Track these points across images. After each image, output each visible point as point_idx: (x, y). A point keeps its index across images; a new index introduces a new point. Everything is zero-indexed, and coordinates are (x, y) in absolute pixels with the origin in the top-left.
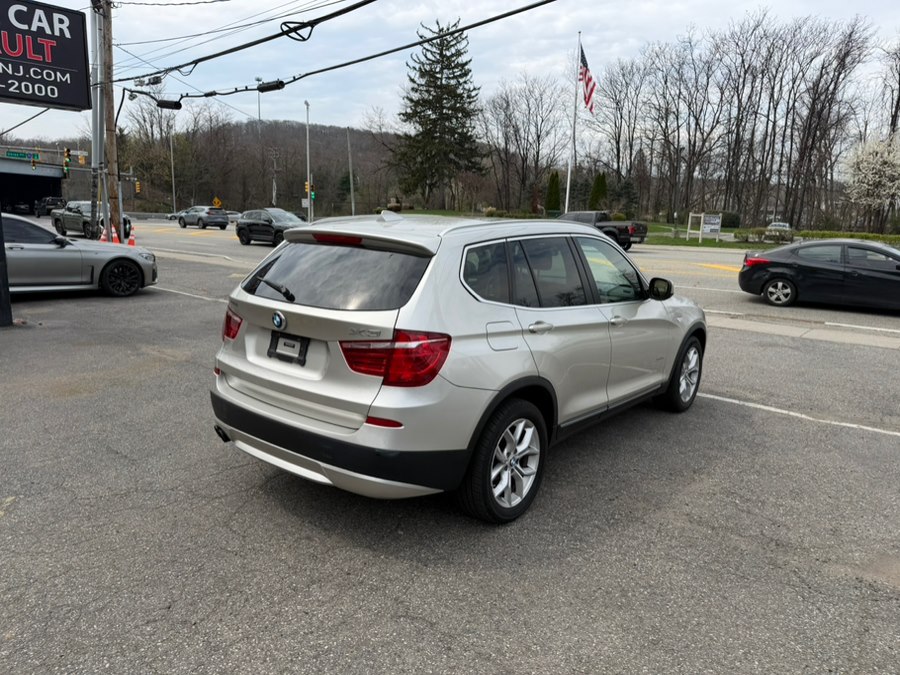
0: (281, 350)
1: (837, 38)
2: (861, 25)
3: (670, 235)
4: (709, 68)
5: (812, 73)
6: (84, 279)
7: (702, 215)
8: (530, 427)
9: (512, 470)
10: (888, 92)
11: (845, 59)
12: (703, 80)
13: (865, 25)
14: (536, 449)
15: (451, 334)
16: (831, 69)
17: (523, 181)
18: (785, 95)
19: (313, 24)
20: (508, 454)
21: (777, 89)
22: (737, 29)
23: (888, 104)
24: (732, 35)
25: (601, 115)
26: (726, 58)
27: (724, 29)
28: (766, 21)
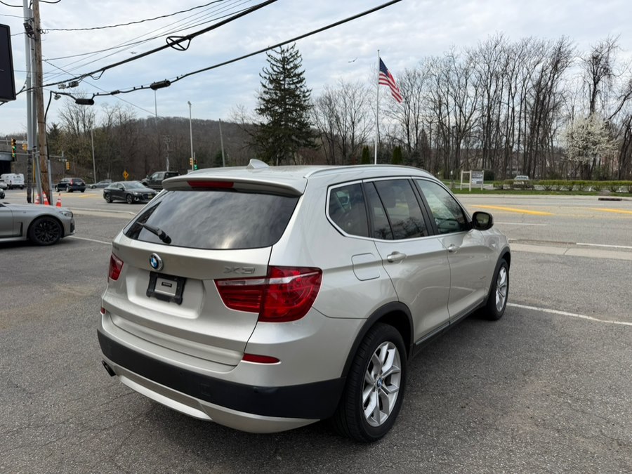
0: (159, 289)
1: (550, 51)
2: (566, 43)
4: (467, 73)
6: (15, 233)
7: (470, 172)
8: (392, 348)
9: (379, 390)
10: (587, 86)
11: (558, 62)
12: (463, 81)
13: (569, 42)
14: (398, 368)
15: (322, 269)
16: (548, 71)
17: (344, 153)
18: (519, 90)
19: (190, 37)
20: (375, 376)
21: (513, 86)
22: (483, 47)
23: (588, 94)
24: (481, 51)
25: (396, 106)
26: (478, 66)
27: (475, 47)
28: (502, 41)
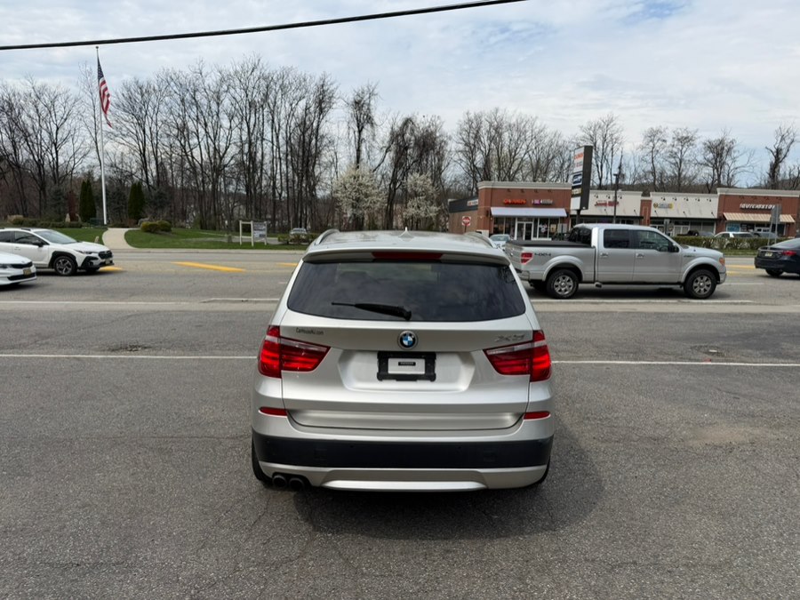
0: (394, 367)
1: (313, 88)
2: (328, 80)
3: (225, 240)
4: (218, 98)
5: (300, 111)
7: (251, 223)
10: (351, 132)
11: (323, 102)
12: (214, 107)
13: (331, 81)
16: (312, 109)
17: (43, 187)
18: (284, 127)
21: (276, 120)
22: (239, 68)
23: (353, 142)
24: (236, 72)
25: (124, 129)
26: (232, 91)
27: (229, 68)
28: (260, 65)
